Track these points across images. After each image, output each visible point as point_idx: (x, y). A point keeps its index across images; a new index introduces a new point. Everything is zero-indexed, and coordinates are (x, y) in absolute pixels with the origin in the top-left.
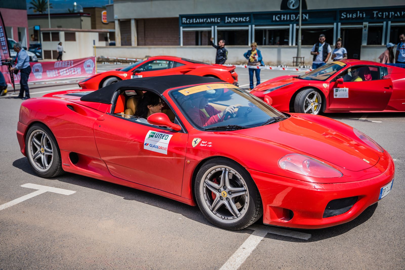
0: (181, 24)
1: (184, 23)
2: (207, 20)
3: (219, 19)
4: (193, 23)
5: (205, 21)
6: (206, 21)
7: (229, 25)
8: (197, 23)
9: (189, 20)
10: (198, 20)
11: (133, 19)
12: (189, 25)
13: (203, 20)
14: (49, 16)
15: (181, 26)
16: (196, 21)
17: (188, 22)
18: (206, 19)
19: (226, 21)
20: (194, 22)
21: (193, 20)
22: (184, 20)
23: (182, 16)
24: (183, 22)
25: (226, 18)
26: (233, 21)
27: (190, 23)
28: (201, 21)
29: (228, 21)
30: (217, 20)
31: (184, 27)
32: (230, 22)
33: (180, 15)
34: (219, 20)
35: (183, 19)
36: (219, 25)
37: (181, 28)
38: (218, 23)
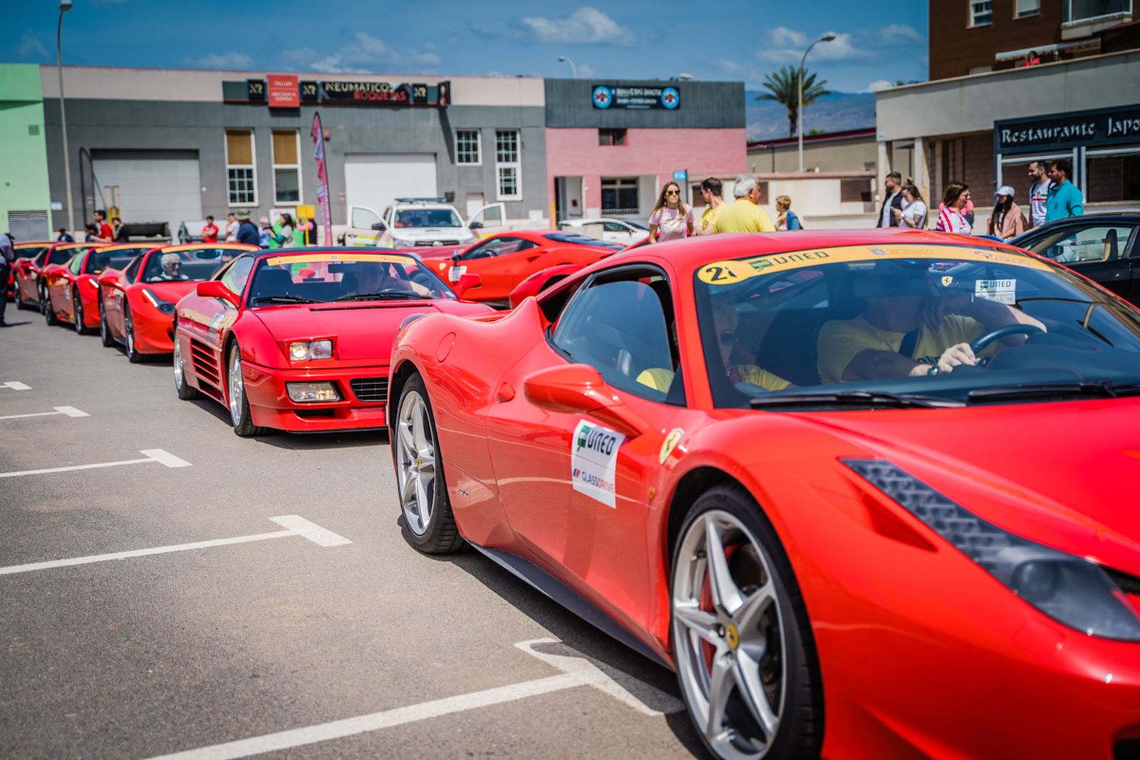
0: (998, 147)
1: (1006, 145)
2: (1062, 130)
3: (1092, 126)
4: (1027, 141)
5: (1056, 135)
6: (1059, 133)
7: (1118, 140)
8: (1038, 142)
9: (1017, 134)
10: (1039, 132)
11: (918, 138)
12: (1017, 149)
13: (1053, 132)
14: (801, 142)
15: (999, 153)
16: (1036, 137)
17: (1015, 140)
18: (1059, 129)
19: (1110, 132)
20: (1031, 138)
21: (1027, 134)
22: (1006, 134)
23: (1001, 125)
24: (1004, 140)
25: (1110, 121)
26: (1128, 130)
27: (1019, 143)
28: (1048, 133)
29: (1115, 130)
30: (1086, 129)
31: (1004, 156)
32: (1119, 134)
33: (996, 122)
34: (1092, 129)
35: (1004, 132)
36: (1091, 143)
37: (999, 156)
38: (1088, 137)
